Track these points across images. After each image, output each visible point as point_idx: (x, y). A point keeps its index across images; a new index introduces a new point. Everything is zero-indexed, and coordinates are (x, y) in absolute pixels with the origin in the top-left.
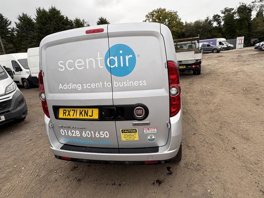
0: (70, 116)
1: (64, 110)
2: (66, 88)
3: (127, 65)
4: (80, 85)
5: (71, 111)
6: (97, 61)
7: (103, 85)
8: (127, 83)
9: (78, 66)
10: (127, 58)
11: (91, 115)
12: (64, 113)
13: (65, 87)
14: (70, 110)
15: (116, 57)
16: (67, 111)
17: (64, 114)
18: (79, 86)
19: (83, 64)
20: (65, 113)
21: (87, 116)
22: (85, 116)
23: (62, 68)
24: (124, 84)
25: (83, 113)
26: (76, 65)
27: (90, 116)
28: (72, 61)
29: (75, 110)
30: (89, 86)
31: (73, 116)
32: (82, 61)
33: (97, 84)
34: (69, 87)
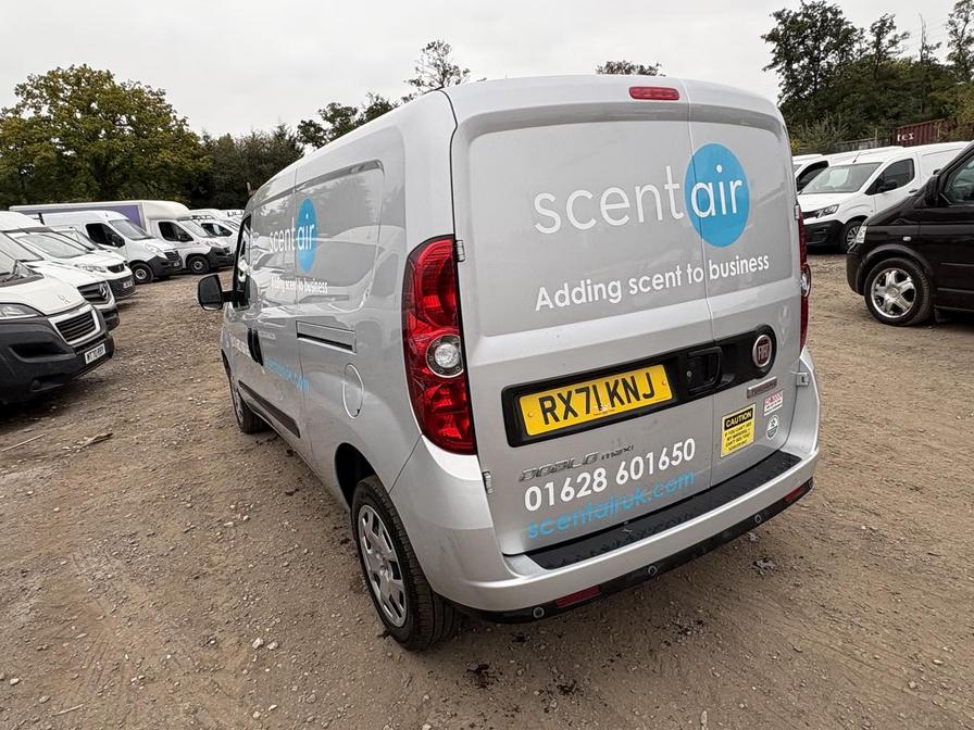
0: (575, 415)
1: (542, 401)
2: (567, 302)
3: (735, 211)
4: (618, 284)
5: (574, 392)
6: (664, 194)
7: (684, 276)
8: (735, 266)
9: (611, 213)
10: (732, 187)
11: (649, 392)
12: (545, 411)
13: (562, 298)
14: (570, 393)
15: (710, 184)
16: (558, 402)
17: (549, 414)
18: (615, 289)
19: (627, 205)
20: (552, 410)
21: (638, 399)
22: (629, 401)
23: (550, 223)
24: (731, 270)
25: (621, 390)
26: (604, 208)
27: (646, 396)
28: (590, 196)
29: (587, 390)
30: (645, 284)
31: (588, 412)
32: (623, 195)
33: (667, 276)
34: (579, 295)
